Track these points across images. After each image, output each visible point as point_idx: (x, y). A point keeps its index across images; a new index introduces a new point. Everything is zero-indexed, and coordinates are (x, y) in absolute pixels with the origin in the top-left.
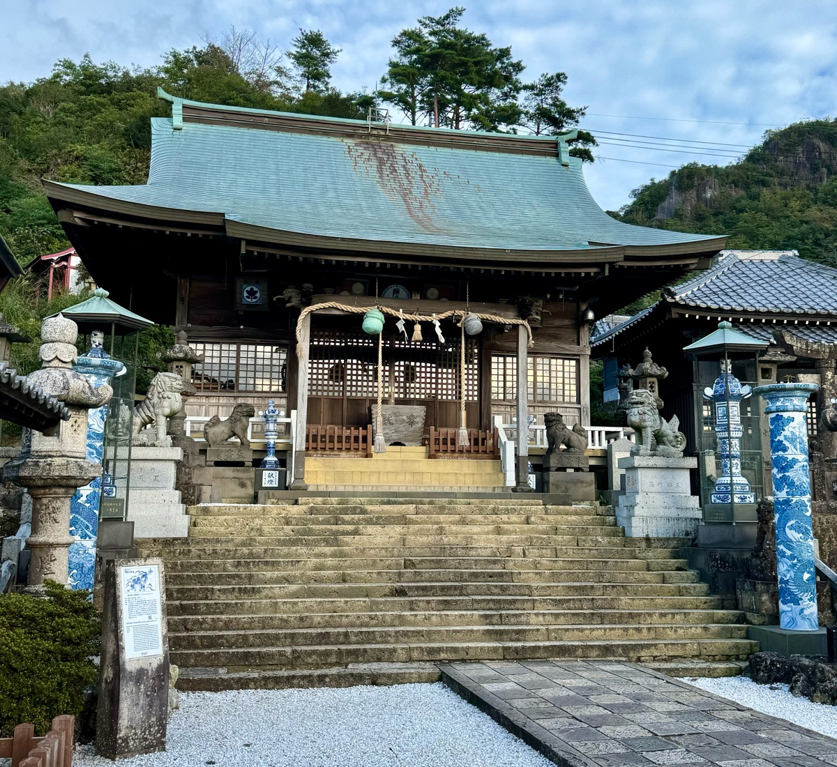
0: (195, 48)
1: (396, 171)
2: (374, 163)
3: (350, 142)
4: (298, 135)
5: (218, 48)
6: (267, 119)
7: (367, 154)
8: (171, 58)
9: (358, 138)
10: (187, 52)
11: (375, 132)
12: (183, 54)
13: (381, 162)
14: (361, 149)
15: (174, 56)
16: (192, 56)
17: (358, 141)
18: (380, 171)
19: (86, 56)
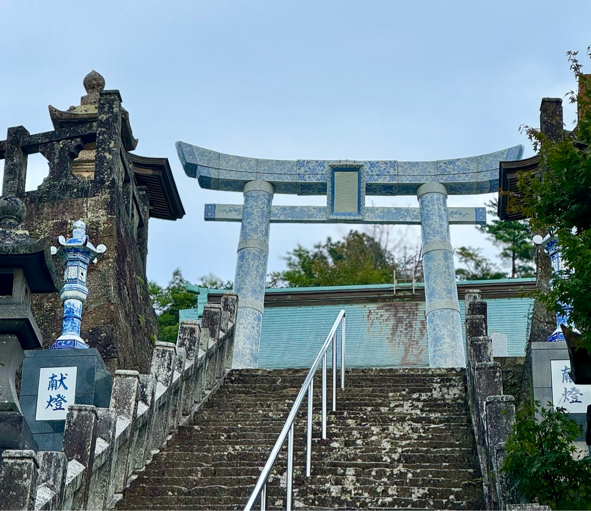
0: (329, 239)
1: (412, 327)
2: (392, 322)
3: (372, 307)
4: (319, 307)
5: (364, 235)
6: (289, 296)
7: (386, 315)
8: (296, 259)
9: (382, 302)
10: (318, 247)
11: (401, 294)
12: (312, 251)
13: (399, 321)
14: (381, 312)
15: (300, 256)
16: (325, 252)
17: (381, 304)
18: (395, 329)
19: (176, 273)
